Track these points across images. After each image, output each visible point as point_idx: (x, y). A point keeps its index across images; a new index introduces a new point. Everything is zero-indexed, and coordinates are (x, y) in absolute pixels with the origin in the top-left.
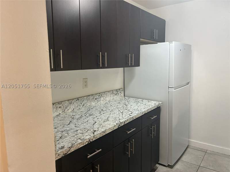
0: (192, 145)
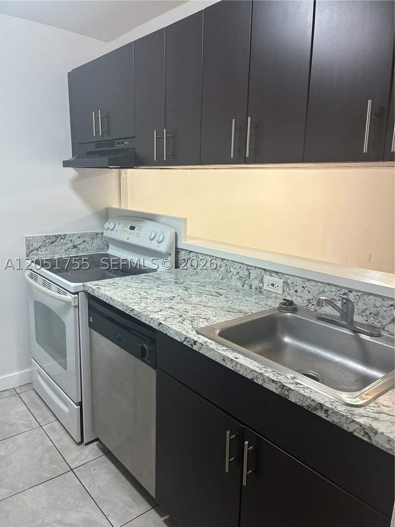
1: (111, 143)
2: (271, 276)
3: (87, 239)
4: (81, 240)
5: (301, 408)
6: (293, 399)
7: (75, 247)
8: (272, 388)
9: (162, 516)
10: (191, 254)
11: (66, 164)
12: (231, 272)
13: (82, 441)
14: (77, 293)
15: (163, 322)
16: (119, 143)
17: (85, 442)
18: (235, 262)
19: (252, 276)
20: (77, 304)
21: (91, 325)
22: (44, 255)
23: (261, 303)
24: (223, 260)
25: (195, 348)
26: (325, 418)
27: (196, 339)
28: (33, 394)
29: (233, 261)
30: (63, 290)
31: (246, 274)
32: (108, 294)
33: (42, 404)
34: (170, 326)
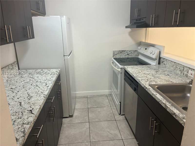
0: (77, 96)
1: (140, 20)
2: (192, 71)
3: (132, 52)
4: (130, 52)
5: (169, 113)
6: (168, 110)
7: (128, 54)
8: (163, 105)
9: (137, 141)
10: (165, 59)
11: (127, 27)
12: (177, 67)
13: (120, 114)
14: (122, 69)
15: (140, 81)
16: (142, 20)
17: (121, 114)
18: (179, 64)
19: (185, 70)
20: (121, 72)
21: (125, 79)
22: (118, 56)
23: (183, 80)
24: (175, 63)
25: (146, 90)
26: (175, 118)
27: (147, 87)
28: (111, 97)
29: (178, 64)
30: (118, 68)
31: (183, 69)
32: (129, 70)
33: (113, 101)
34: (142, 82)
